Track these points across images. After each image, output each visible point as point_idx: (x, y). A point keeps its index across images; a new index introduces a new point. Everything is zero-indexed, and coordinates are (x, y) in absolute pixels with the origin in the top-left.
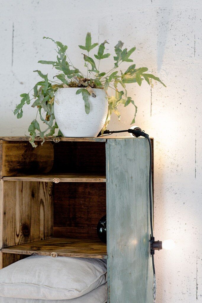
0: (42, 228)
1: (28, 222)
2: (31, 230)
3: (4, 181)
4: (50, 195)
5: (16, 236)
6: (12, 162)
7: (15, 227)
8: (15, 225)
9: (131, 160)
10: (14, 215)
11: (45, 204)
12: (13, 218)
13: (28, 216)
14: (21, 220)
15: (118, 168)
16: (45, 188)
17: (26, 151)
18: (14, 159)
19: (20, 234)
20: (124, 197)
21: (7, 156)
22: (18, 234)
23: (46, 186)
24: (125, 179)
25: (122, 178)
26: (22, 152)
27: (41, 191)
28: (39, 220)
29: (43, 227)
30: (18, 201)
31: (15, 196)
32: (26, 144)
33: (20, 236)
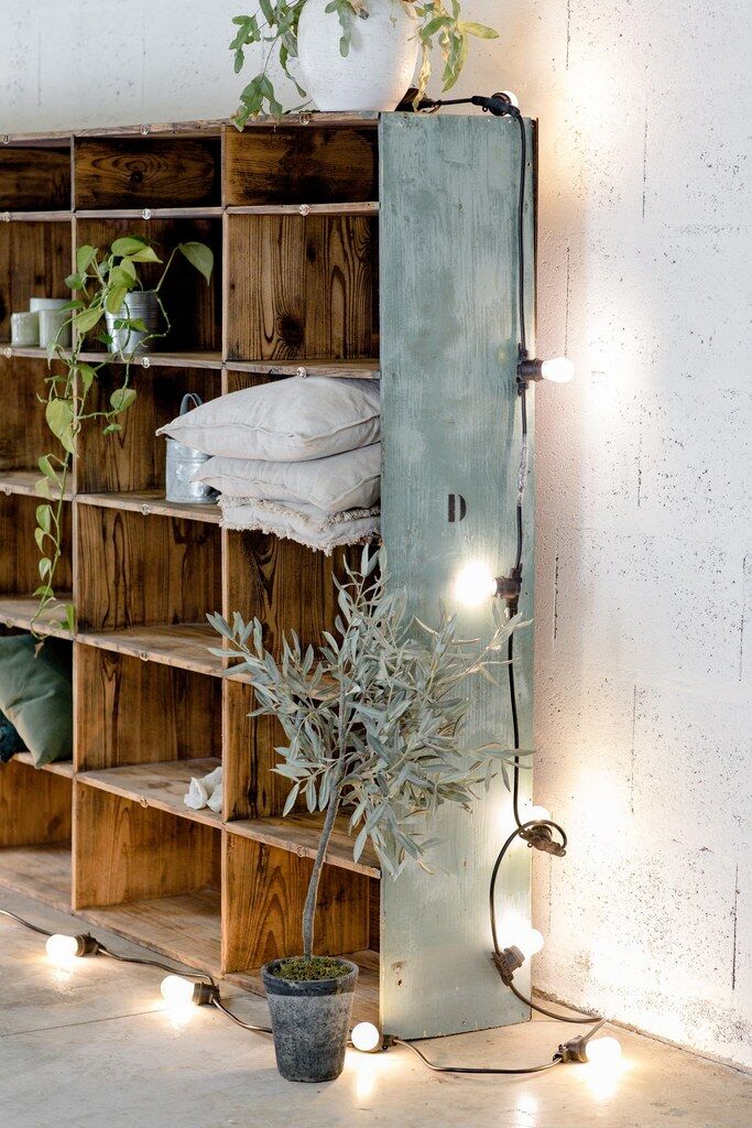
0: (338, 333)
1: (297, 312)
2: (307, 333)
3: (230, 215)
4: (361, 260)
5: (264, 341)
6: (251, 174)
7: (262, 321)
8: (262, 312)
9: (457, 166)
10: (260, 292)
11: (347, 279)
12: (254, 299)
13: (298, 299)
14: (278, 307)
15: (413, 180)
16: (346, 240)
17: (289, 153)
18: (256, 169)
19: (276, 337)
20: (434, 249)
21: (236, 160)
22: (269, 335)
23: (350, 239)
24: (438, 208)
25: (425, 204)
26: (281, 154)
27: (336, 248)
28: (330, 313)
29: (341, 330)
30: (269, 262)
31: (260, 251)
32: (289, 138)
33: (274, 341)
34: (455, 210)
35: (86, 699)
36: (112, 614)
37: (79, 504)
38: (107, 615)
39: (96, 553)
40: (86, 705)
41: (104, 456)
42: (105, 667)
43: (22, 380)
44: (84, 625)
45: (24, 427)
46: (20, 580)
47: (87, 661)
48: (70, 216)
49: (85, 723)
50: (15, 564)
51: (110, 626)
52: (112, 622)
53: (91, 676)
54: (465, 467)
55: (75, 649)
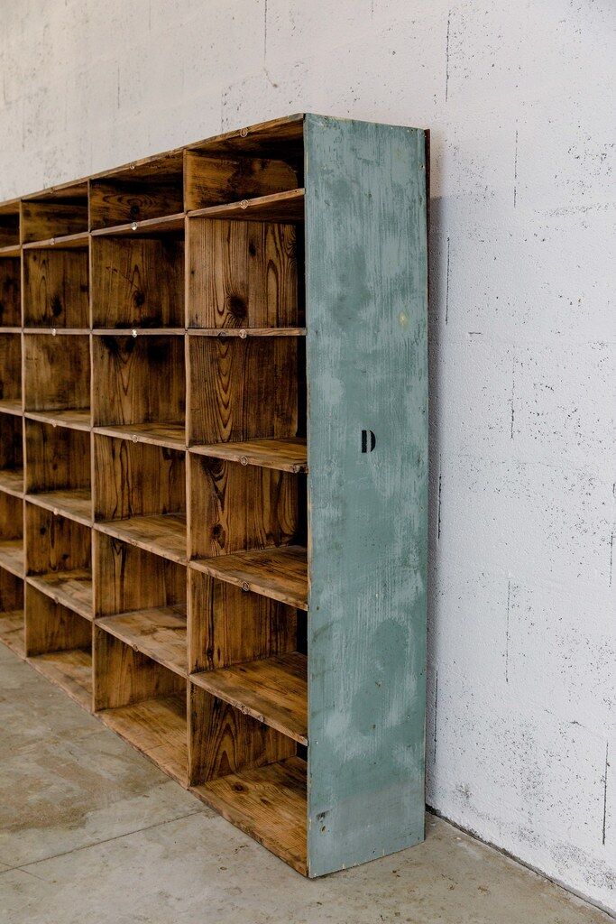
0: (272, 309)
1: (242, 294)
2: (249, 309)
3: (191, 218)
4: (289, 256)
5: (217, 315)
6: (206, 188)
7: (215, 299)
8: (215, 293)
9: (367, 162)
10: (214, 277)
11: (279, 270)
12: (210, 282)
13: (242, 284)
14: (228, 289)
15: (332, 171)
16: (278, 241)
17: (235, 175)
18: (210, 184)
19: (226, 311)
20: (349, 230)
21: (195, 177)
22: (221, 310)
23: (281, 241)
24: (352, 196)
25: (341, 191)
26: (229, 175)
27: (271, 248)
28: (267, 295)
29: (275, 306)
30: (220, 255)
31: (213, 246)
32: (235, 163)
33: (225, 314)
34: (365, 199)
35: (101, 568)
36: (119, 509)
37: (95, 434)
38: (116, 509)
39: (108, 469)
40: (101, 572)
41: (113, 401)
42: (114, 545)
43: (73, 353)
44: (100, 518)
45: (74, 383)
46: (72, 481)
47: (101, 542)
48: (88, 235)
49: (101, 583)
50: (68, 469)
51: (119, 517)
52: (119, 514)
53: (105, 552)
54: (374, 408)
55: (93, 533)
